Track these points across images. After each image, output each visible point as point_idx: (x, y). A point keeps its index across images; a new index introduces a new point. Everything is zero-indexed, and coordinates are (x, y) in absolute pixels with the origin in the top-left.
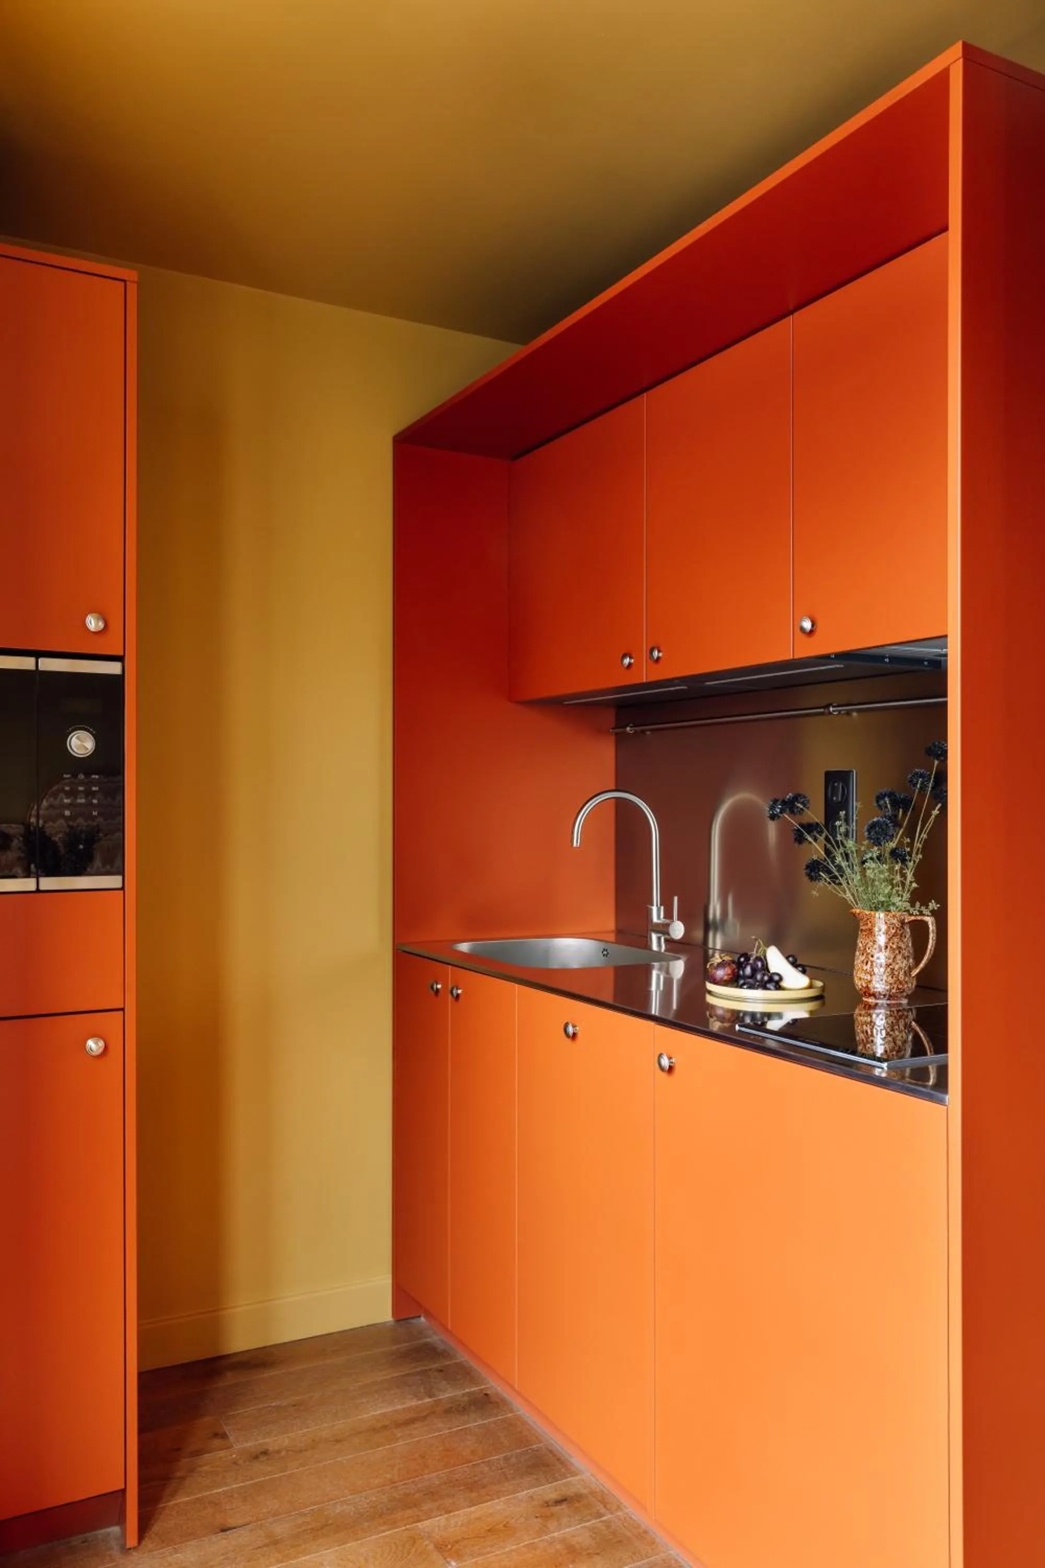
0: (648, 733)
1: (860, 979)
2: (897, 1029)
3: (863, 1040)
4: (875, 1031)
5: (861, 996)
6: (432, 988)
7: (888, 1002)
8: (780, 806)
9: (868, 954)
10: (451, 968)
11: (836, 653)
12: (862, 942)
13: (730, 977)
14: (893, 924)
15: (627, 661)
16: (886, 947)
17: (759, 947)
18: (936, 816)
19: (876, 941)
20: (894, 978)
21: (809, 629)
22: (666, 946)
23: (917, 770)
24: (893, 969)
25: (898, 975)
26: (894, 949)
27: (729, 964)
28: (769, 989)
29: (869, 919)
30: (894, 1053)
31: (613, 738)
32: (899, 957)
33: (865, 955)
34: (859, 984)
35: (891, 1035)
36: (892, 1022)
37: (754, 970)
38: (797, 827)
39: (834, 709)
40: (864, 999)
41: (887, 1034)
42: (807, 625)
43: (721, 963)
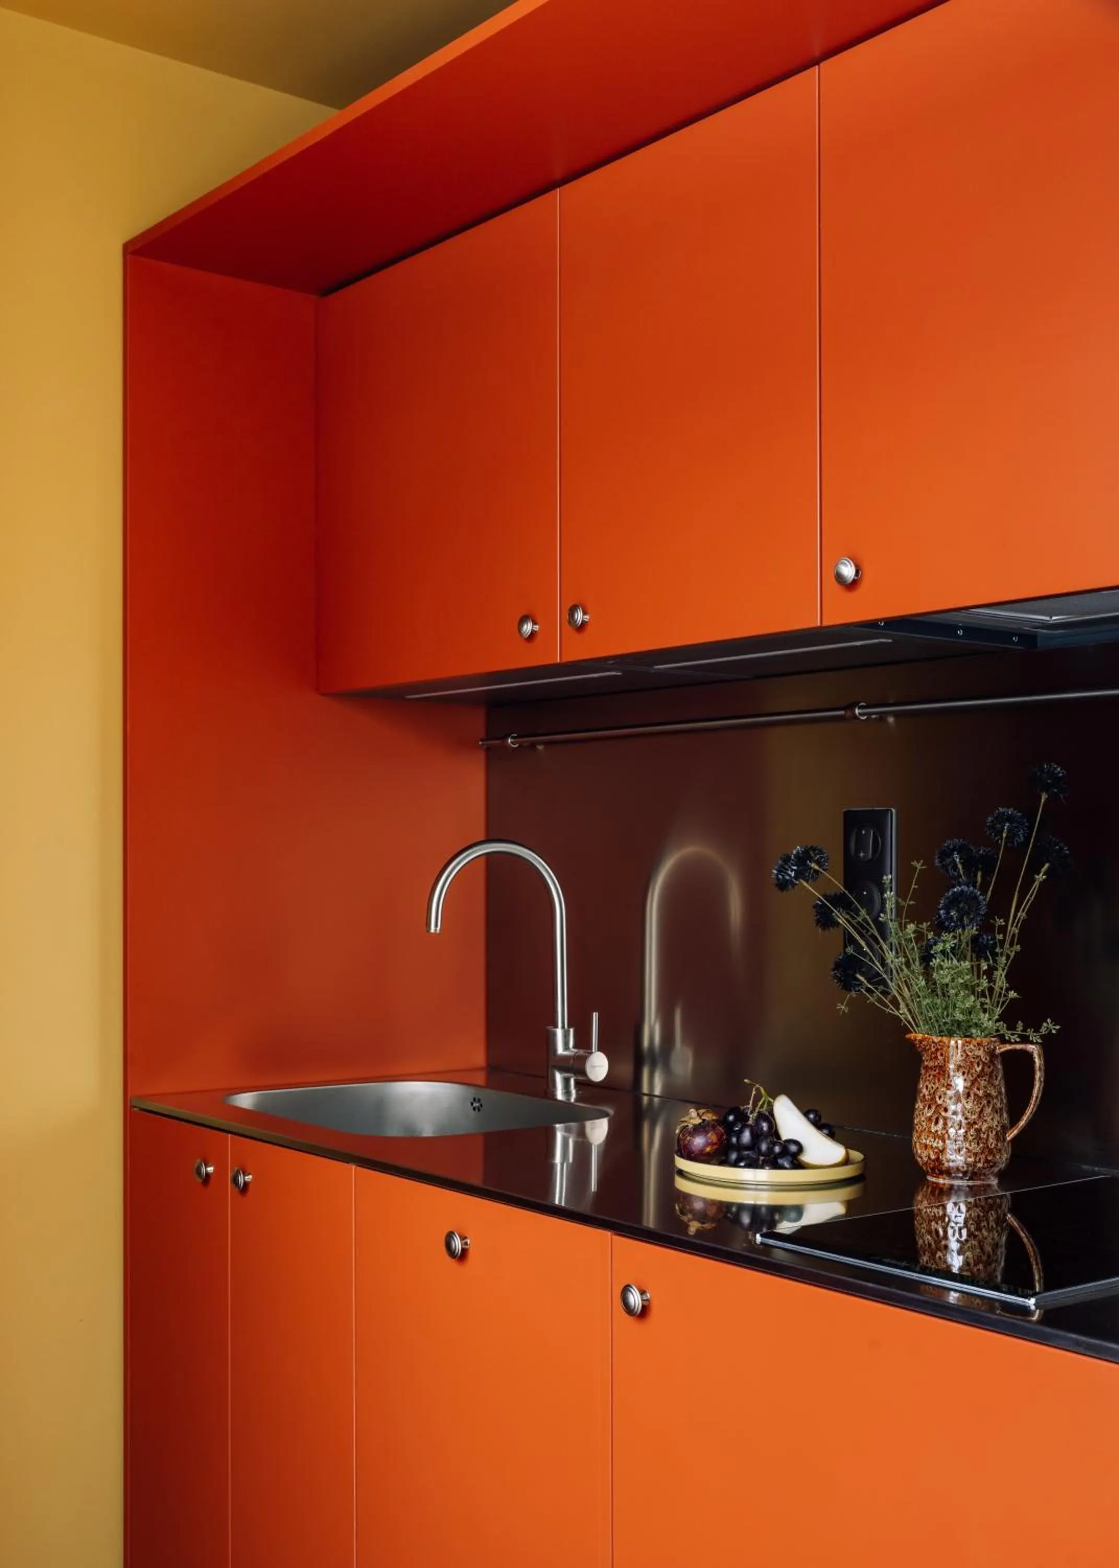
0: (540, 747)
1: (926, 1146)
2: (984, 1226)
3: (930, 1245)
4: (950, 1231)
5: (927, 1173)
6: (198, 1172)
7: (971, 1183)
8: (795, 868)
9: (939, 1106)
10: (231, 1137)
11: (887, 618)
12: (927, 1087)
13: (715, 1147)
14: (978, 1057)
15: (528, 628)
16: (968, 1095)
17: (758, 1097)
18: (1041, 884)
19: (951, 1085)
20: (981, 1145)
21: (851, 580)
22: (577, 1092)
23: (1001, 810)
24: (978, 1131)
25: (987, 1140)
26: (980, 1098)
27: (714, 1127)
28: (782, 1167)
29: (941, 1049)
30: (981, 1266)
31: (481, 756)
32: (988, 1110)
33: (933, 1108)
34: (923, 1155)
35: (975, 1237)
36: (978, 1216)
37: (757, 1136)
38: (821, 901)
39: (860, 711)
40: (929, 1178)
41: (970, 1234)
42: (848, 571)
43: (700, 1124)
